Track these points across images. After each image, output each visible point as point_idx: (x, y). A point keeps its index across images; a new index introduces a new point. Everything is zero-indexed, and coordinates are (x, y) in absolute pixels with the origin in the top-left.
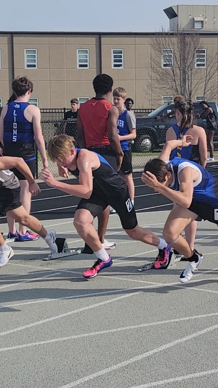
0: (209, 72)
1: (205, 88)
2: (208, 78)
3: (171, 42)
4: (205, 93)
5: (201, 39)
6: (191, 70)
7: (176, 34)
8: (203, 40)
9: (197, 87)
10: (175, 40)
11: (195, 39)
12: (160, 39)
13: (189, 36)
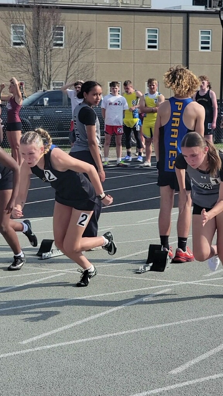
0: (73, 54)
1: (67, 73)
2: (71, 61)
3: (27, 17)
4: (67, 78)
5: (62, 14)
6: (51, 50)
7: (32, 7)
8: (64, 15)
9: (57, 71)
10: (30, 14)
11: (55, 14)
12: (14, 12)
13: (48, 9)
